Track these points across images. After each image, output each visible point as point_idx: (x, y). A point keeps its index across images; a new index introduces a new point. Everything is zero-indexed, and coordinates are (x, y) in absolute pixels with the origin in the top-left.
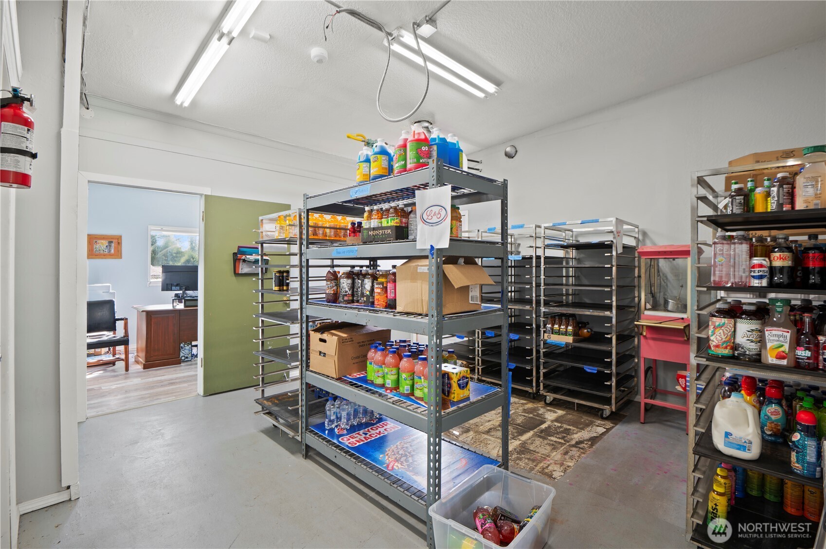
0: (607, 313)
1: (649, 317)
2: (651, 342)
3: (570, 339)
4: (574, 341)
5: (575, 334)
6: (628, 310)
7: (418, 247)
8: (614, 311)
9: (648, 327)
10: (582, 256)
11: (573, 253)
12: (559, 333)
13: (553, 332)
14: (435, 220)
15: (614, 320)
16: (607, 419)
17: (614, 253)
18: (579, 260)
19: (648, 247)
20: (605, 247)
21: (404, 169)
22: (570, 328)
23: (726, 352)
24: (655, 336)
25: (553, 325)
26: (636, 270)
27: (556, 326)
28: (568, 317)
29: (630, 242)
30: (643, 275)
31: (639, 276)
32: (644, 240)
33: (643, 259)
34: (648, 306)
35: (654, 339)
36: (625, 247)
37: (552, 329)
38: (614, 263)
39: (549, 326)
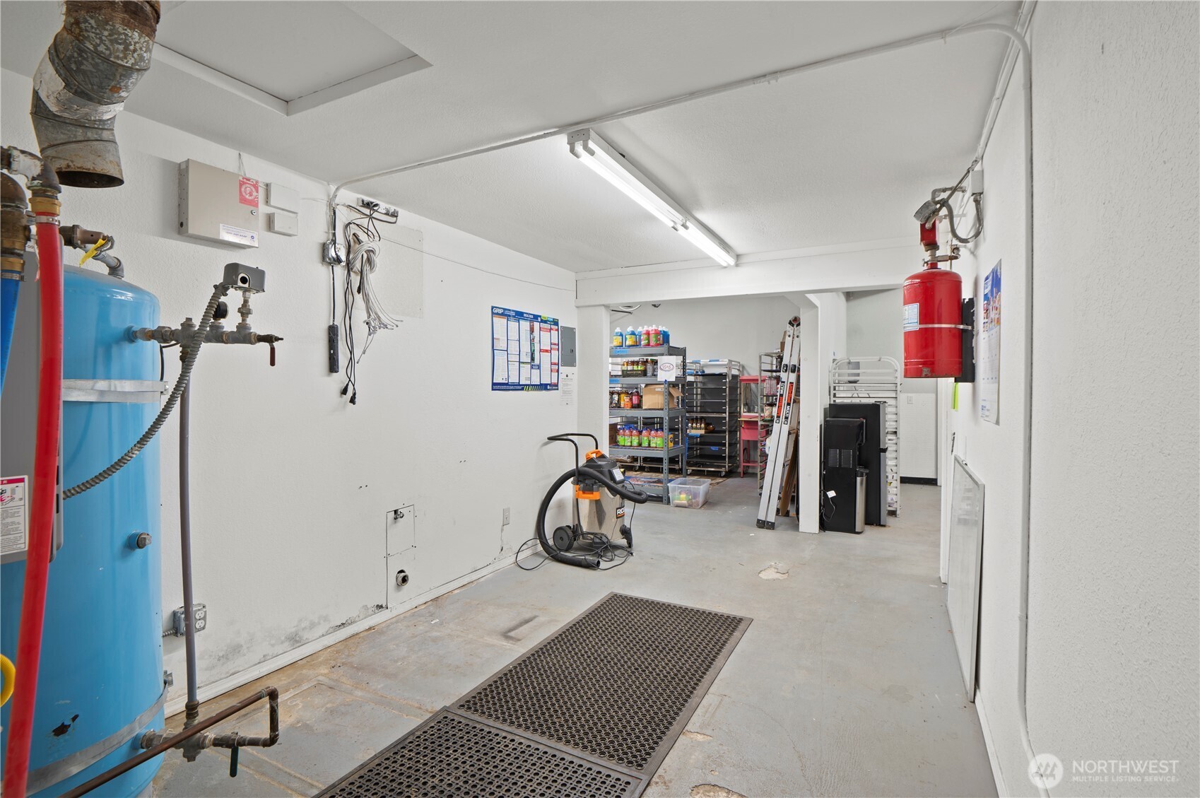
0: (724, 415)
1: (745, 415)
2: (746, 430)
3: (703, 432)
4: (705, 433)
5: (706, 429)
6: (734, 414)
7: (658, 380)
8: (727, 413)
9: (745, 421)
10: (706, 380)
11: (700, 379)
12: (696, 428)
13: (692, 428)
14: (667, 369)
15: (727, 419)
16: (724, 477)
17: (728, 380)
18: (704, 383)
19: (746, 376)
20: (722, 376)
21: (648, 345)
22: (703, 425)
23: (769, 418)
24: (749, 427)
25: (692, 424)
26: (739, 389)
27: (694, 425)
28: (702, 418)
29: (735, 372)
30: (742, 393)
31: (740, 393)
32: (743, 371)
33: (742, 383)
34: (745, 410)
35: (748, 429)
36: (733, 376)
37: (692, 426)
38: (728, 386)
39: (690, 425)
